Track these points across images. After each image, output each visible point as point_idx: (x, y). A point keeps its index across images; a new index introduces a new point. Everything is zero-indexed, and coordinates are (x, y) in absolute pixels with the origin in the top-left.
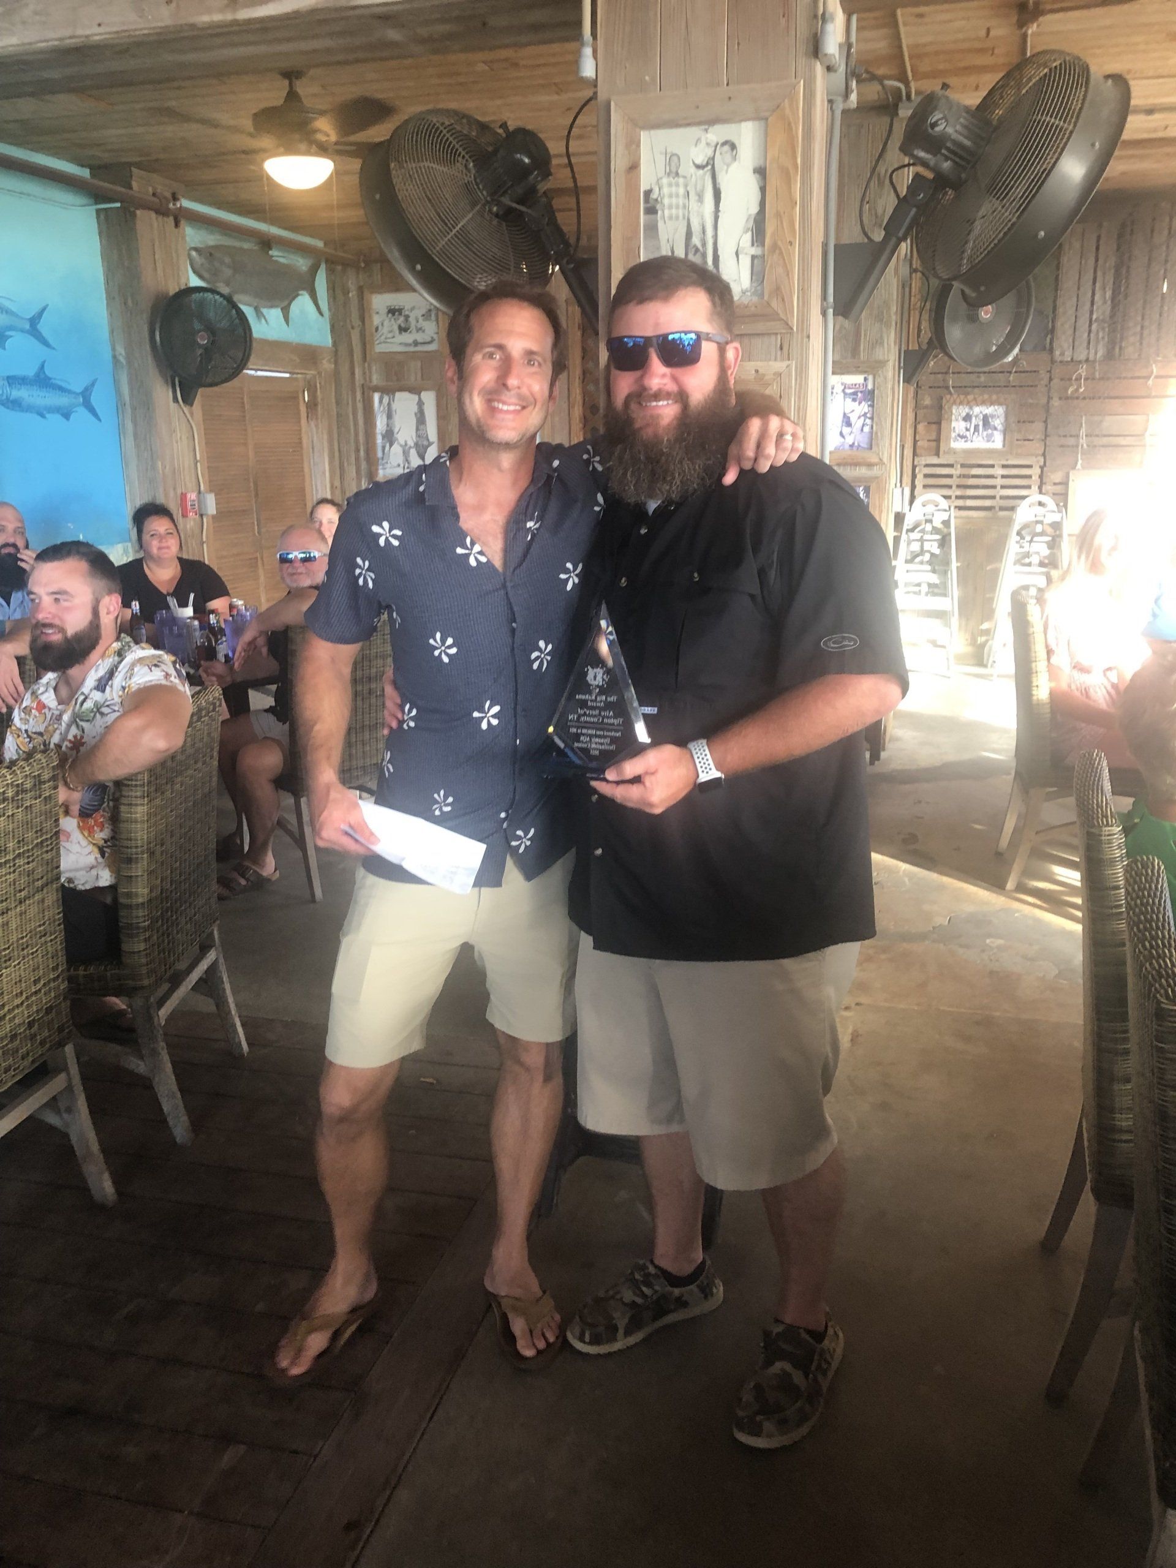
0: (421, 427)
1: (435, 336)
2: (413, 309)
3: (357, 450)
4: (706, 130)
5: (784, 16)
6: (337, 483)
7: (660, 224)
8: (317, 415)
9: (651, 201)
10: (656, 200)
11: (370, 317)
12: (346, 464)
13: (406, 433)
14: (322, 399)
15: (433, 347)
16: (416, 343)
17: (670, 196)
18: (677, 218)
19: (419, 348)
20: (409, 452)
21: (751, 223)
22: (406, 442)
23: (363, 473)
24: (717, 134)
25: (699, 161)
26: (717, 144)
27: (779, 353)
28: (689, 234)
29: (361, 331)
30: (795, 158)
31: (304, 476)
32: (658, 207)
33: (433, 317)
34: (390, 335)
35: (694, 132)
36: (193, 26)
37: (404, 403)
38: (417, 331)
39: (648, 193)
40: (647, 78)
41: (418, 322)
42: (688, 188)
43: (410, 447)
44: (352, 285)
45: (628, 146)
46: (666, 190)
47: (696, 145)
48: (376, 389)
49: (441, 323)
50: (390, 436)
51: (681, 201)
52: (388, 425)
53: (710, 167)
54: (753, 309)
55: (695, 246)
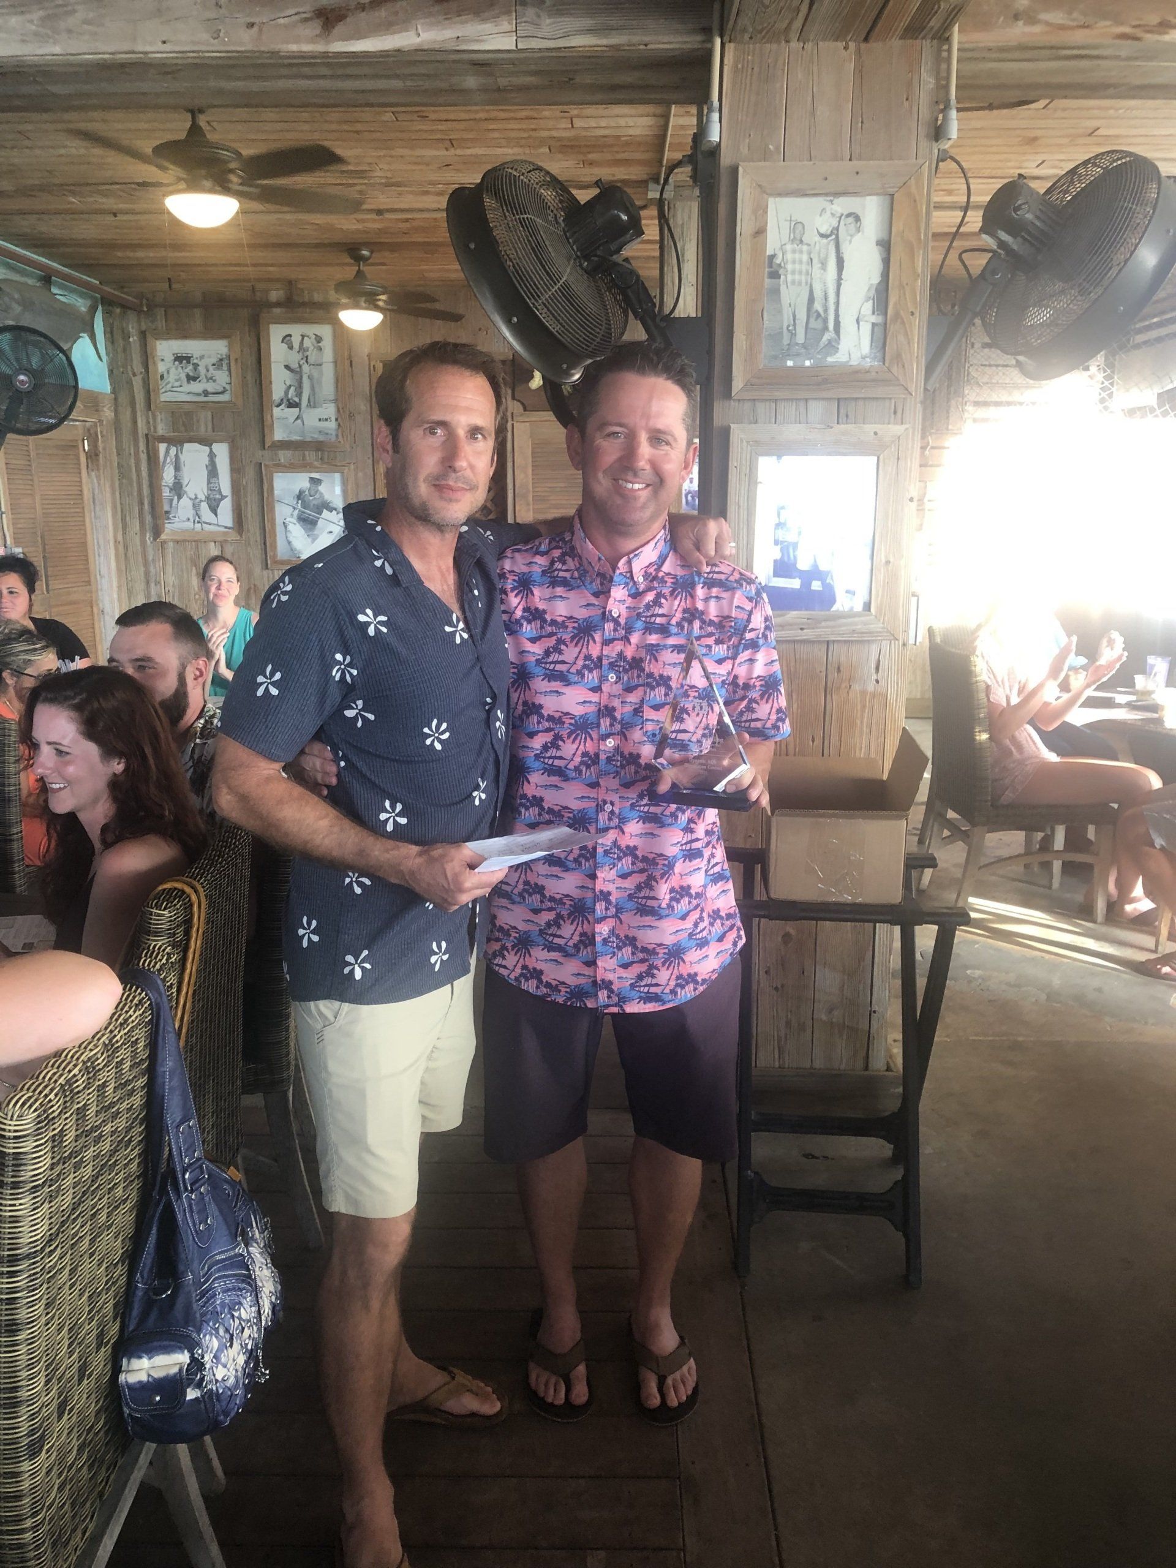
0: (214, 480)
1: (228, 387)
2: (202, 357)
3: (141, 503)
4: (831, 201)
5: (907, 99)
6: (120, 538)
7: (783, 288)
8: (98, 466)
9: (774, 266)
10: (780, 265)
11: (154, 363)
12: (128, 518)
13: (196, 484)
14: (104, 449)
15: (225, 397)
16: (206, 393)
17: (794, 262)
18: (800, 283)
19: (211, 398)
20: (199, 505)
21: (873, 291)
22: (196, 495)
23: (147, 527)
24: (842, 205)
25: (823, 231)
26: (842, 215)
27: (893, 416)
28: (811, 300)
29: (143, 379)
30: (920, 233)
31: (85, 530)
32: (781, 271)
33: (225, 367)
34: (177, 384)
35: (820, 202)
36: (274, 54)
37: (194, 455)
38: (208, 381)
39: (772, 257)
40: (771, 147)
41: (208, 371)
42: (812, 256)
43: (201, 501)
44: (132, 329)
45: (755, 212)
46: (789, 256)
47: (821, 215)
48: (162, 439)
49: (233, 375)
50: (178, 488)
51: (804, 267)
52: (176, 477)
53: (834, 237)
54: (874, 374)
55: (817, 311)
